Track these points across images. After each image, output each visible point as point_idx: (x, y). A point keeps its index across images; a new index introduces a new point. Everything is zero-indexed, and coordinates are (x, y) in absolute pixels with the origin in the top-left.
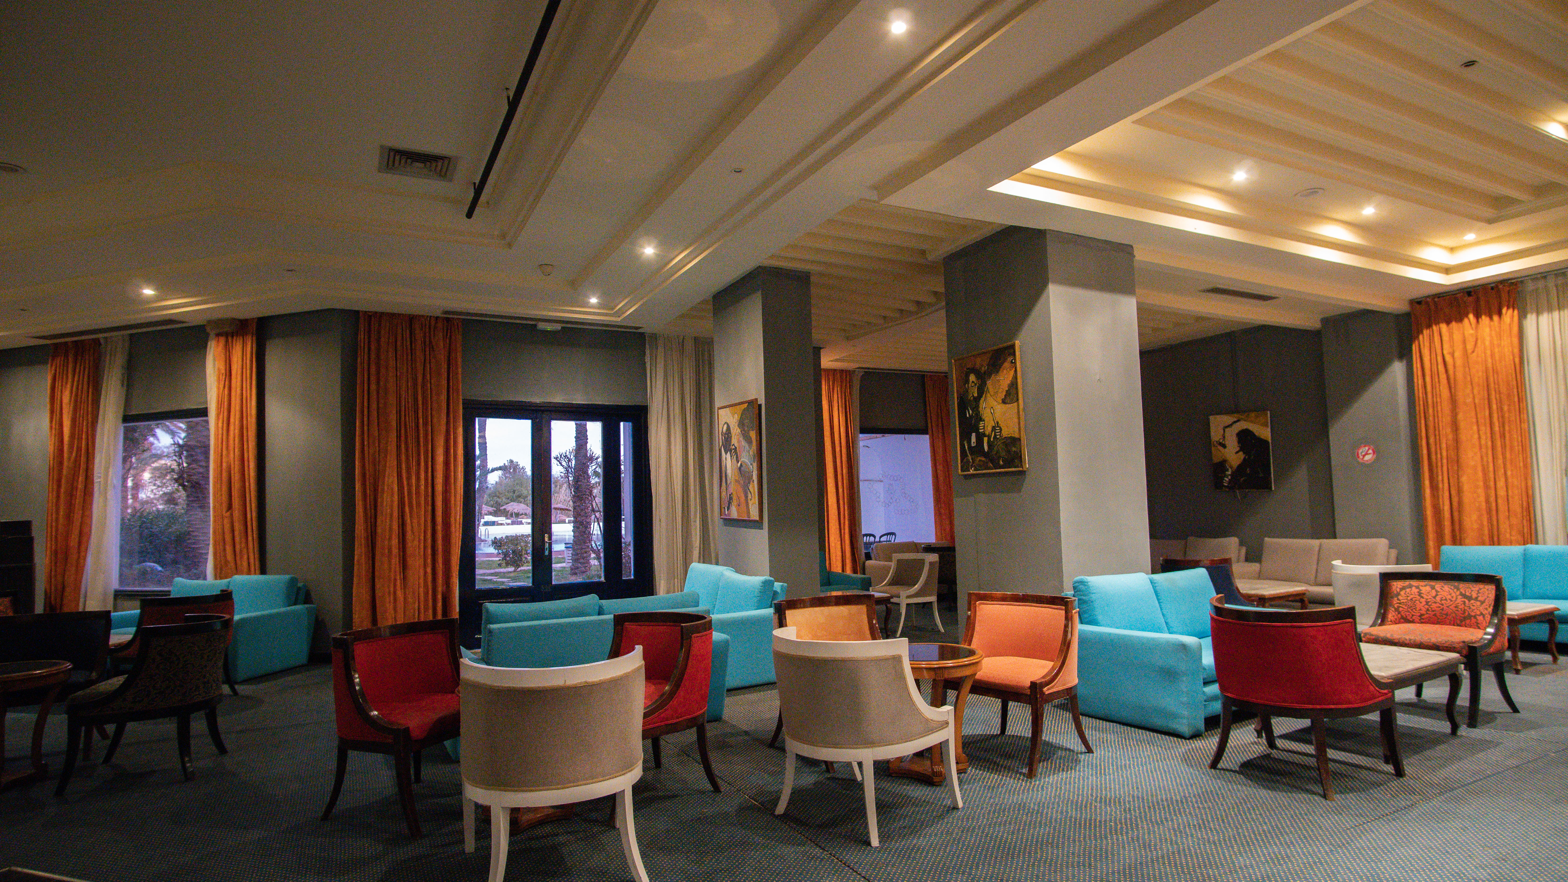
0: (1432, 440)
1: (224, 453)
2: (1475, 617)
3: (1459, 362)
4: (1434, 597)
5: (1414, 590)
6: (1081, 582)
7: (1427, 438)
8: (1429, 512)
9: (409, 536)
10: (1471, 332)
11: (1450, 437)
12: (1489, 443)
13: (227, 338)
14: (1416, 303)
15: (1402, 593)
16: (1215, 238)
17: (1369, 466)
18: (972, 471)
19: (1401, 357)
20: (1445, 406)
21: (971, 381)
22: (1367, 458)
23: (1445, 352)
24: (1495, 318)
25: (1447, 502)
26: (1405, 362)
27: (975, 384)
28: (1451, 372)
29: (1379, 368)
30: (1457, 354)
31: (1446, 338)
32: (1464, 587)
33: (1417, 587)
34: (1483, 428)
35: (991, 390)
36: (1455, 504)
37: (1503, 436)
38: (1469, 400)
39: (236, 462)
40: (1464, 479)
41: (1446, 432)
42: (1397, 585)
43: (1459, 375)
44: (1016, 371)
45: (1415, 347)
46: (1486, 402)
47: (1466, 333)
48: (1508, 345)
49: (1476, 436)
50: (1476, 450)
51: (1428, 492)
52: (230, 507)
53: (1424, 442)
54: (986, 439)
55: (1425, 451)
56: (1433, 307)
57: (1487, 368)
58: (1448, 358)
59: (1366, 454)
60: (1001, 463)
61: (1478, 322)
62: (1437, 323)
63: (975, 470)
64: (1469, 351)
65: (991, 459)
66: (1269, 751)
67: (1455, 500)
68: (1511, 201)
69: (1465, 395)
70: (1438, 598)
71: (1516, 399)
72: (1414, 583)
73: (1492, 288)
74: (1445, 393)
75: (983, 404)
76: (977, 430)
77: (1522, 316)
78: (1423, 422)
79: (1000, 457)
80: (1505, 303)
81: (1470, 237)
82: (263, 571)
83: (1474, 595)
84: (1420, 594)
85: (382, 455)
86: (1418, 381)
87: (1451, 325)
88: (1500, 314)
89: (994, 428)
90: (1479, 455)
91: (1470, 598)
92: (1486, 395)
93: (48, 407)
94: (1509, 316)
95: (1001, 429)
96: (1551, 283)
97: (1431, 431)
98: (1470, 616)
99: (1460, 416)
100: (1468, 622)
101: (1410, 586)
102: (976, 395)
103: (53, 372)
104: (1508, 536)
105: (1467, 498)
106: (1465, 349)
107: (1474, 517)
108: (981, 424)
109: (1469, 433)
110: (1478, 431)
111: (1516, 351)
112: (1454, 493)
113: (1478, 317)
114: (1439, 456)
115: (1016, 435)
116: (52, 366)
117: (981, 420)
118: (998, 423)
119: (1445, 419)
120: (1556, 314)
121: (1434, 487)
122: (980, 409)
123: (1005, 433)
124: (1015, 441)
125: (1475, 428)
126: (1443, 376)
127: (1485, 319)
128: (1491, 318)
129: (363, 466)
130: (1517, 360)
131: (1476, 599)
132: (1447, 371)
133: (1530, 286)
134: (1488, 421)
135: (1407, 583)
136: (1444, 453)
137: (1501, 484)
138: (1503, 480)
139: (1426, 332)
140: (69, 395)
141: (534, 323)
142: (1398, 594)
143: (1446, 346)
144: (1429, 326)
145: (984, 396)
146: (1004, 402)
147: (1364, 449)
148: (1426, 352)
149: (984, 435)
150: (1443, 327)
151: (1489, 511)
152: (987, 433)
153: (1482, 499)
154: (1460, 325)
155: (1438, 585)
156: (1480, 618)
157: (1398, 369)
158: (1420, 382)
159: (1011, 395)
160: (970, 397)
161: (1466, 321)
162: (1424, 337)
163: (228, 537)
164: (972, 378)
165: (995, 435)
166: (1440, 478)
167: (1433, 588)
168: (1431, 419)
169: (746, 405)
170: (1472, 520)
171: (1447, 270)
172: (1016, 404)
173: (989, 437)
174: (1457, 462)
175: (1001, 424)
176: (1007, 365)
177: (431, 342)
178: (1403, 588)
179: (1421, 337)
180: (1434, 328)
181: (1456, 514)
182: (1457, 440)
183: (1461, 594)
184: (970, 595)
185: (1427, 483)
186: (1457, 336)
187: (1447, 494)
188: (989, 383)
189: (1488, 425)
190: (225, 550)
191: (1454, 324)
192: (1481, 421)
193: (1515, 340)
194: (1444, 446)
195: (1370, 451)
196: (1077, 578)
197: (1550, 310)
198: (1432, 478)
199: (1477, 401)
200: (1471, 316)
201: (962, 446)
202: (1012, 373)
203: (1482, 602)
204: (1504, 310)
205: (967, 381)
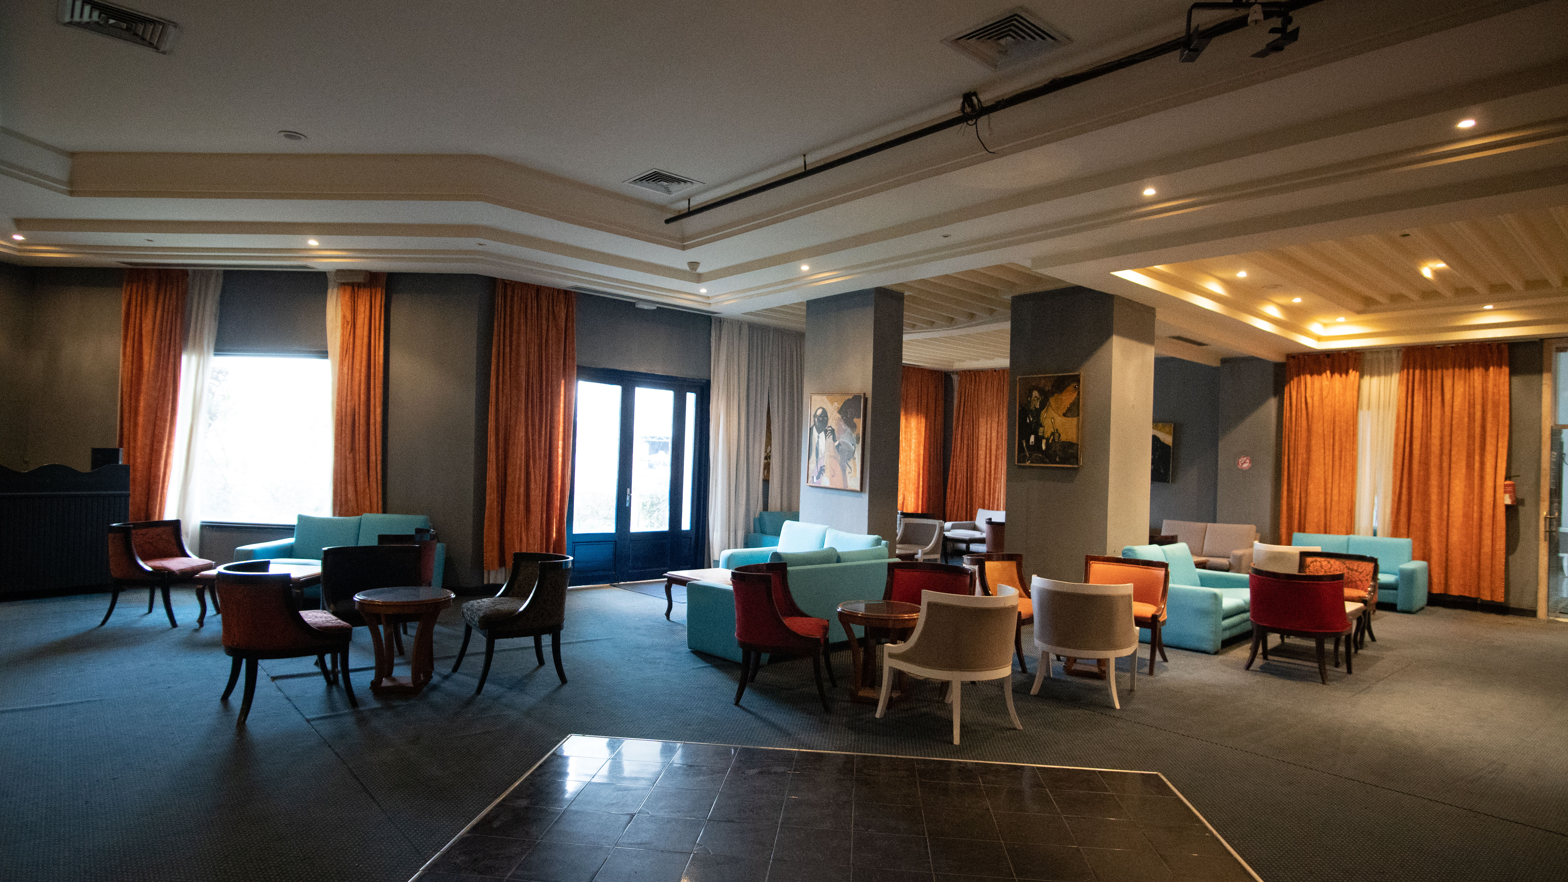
0: (1292, 457)
1: (349, 398)
2: (1355, 582)
3: (1316, 403)
4: (1330, 569)
5: (1318, 564)
6: (1129, 550)
7: (1289, 455)
8: (1284, 508)
9: (533, 485)
10: (1327, 383)
11: (1305, 456)
12: (1331, 463)
13: (353, 287)
14: (1291, 357)
15: (1312, 565)
16: (1213, 312)
17: (1244, 471)
18: (1028, 463)
19: (1275, 395)
20: (1304, 434)
21: (1033, 396)
22: (1245, 465)
23: (1307, 395)
24: (1344, 376)
25: (1298, 502)
26: (1277, 399)
27: (1038, 399)
28: (1310, 410)
29: (1259, 402)
30: (1316, 398)
31: (1309, 385)
32: (1348, 563)
33: (1320, 562)
34: (1327, 453)
35: (1052, 404)
36: (1303, 504)
37: (1340, 459)
38: (1320, 431)
39: (362, 407)
40: (1311, 487)
41: (1302, 451)
42: (1309, 560)
43: (1316, 413)
44: (1079, 394)
45: (1287, 389)
46: (1332, 434)
47: (1324, 384)
48: (1350, 395)
49: (1322, 457)
50: (1322, 467)
51: (1285, 494)
52: (353, 449)
53: (1286, 458)
54: (1044, 441)
55: (1286, 464)
56: (1302, 362)
57: (1335, 410)
58: (1309, 400)
59: (1245, 463)
60: (1058, 460)
61: (1332, 376)
62: (1304, 374)
63: (1031, 463)
64: (1324, 397)
65: (1048, 456)
66: (1266, 661)
67: (1303, 501)
68: (1377, 303)
69: (1317, 428)
70: (1332, 569)
71: (1352, 434)
72: (1319, 559)
73: (1344, 354)
74: (1304, 423)
75: (1044, 414)
76: (1036, 434)
77: (1361, 376)
78: (1287, 443)
79: (1056, 455)
80: (1351, 364)
81: (1341, 319)
82: (385, 511)
83: (1355, 568)
84: (1321, 566)
85: (514, 411)
86: (1286, 413)
87: (1313, 376)
88: (1347, 373)
89: (1053, 434)
90: (1323, 470)
91: (1352, 570)
92: (1332, 428)
93: (122, 333)
94: (1353, 375)
95: (1060, 435)
96: (1381, 357)
97: (1292, 451)
98: (1351, 582)
99: (1313, 442)
100: (1350, 585)
101: (1316, 561)
102: (1038, 407)
103: (128, 297)
104: (1336, 528)
105: (1312, 500)
106: (1322, 394)
107: (1316, 514)
108: (1041, 429)
109: (1317, 454)
110: (1325, 453)
111: (1355, 400)
112: (1303, 495)
113: (1332, 373)
114: (1296, 469)
115: (1074, 441)
116: (126, 291)
117: (1041, 426)
118: (1057, 430)
119: (1302, 443)
120: (1383, 378)
121: (1290, 491)
122: (1041, 418)
123: (1063, 438)
124: (1070, 445)
125: (1322, 451)
126: (1304, 412)
127: (1337, 376)
128: (1341, 376)
129: (497, 420)
130: (1355, 407)
131: (1356, 571)
132: (1307, 408)
133: (1368, 357)
134: (1331, 447)
135: (1314, 559)
136: (1300, 467)
137: (1335, 492)
138: (1337, 489)
139: (1296, 379)
140: (151, 324)
141: (634, 301)
142: (1309, 566)
143: (1309, 391)
144: (1298, 375)
145: (1045, 409)
146: (1065, 415)
147: (1242, 460)
148: (1294, 393)
149: (1043, 437)
150: (1308, 377)
151: (1326, 510)
152: (1046, 436)
153: (1322, 501)
154: (1320, 377)
155: (1332, 561)
156: (1359, 583)
157: (1273, 403)
158: (1288, 414)
159: (1073, 411)
160: (1032, 407)
161: (1324, 375)
162: (1294, 383)
163: (350, 478)
164: (1035, 393)
165: (1054, 439)
166: (1295, 484)
167: (1329, 562)
168: (1293, 441)
169: (851, 397)
170: (1314, 516)
171: (1319, 339)
172: (1075, 419)
173: (1048, 440)
174: (1307, 474)
175: (1060, 431)
176: (1070, 388)
177: (554, 312)
178: (1312, 562)
179: (1292, 382)
180: (1302, 377)
181: (1303, 511)
182: (1309, 458)
183: (1347, 567)
184: (1087, 556)
185: (1285, 487)
186: (1317, 385)
187: (1298, 496)
188: (1052, 400)
189: (1331, 450)
190: (346, 488)
191: (1316, 377)
192: (1327, 446)
193: (1355, 393)
194: (1300, 462)
195: (1248, 461)
196: (1128, 547)
197: (1379, 374)
198: (1289, 484)
199: (1325, 433)
200: (1328, 372)
201: (1020, 444)
202: (1075, 395)
203: (1361, 573)
204: (1351, 371)
205: (1030, 395)
